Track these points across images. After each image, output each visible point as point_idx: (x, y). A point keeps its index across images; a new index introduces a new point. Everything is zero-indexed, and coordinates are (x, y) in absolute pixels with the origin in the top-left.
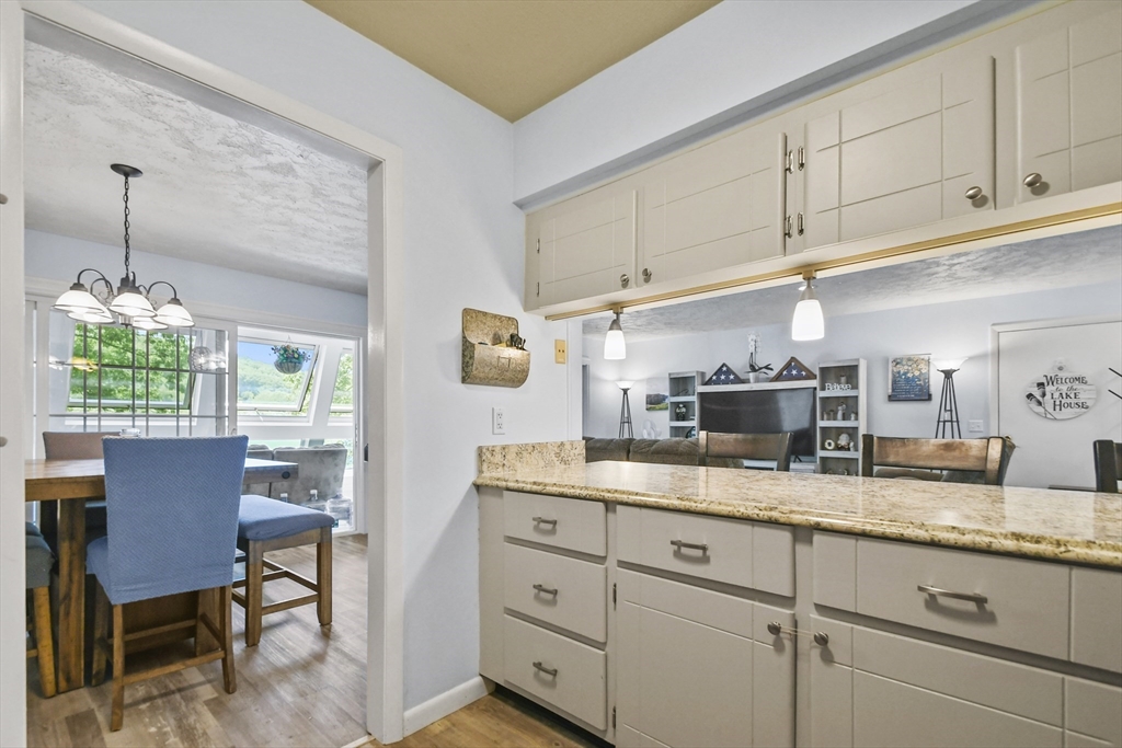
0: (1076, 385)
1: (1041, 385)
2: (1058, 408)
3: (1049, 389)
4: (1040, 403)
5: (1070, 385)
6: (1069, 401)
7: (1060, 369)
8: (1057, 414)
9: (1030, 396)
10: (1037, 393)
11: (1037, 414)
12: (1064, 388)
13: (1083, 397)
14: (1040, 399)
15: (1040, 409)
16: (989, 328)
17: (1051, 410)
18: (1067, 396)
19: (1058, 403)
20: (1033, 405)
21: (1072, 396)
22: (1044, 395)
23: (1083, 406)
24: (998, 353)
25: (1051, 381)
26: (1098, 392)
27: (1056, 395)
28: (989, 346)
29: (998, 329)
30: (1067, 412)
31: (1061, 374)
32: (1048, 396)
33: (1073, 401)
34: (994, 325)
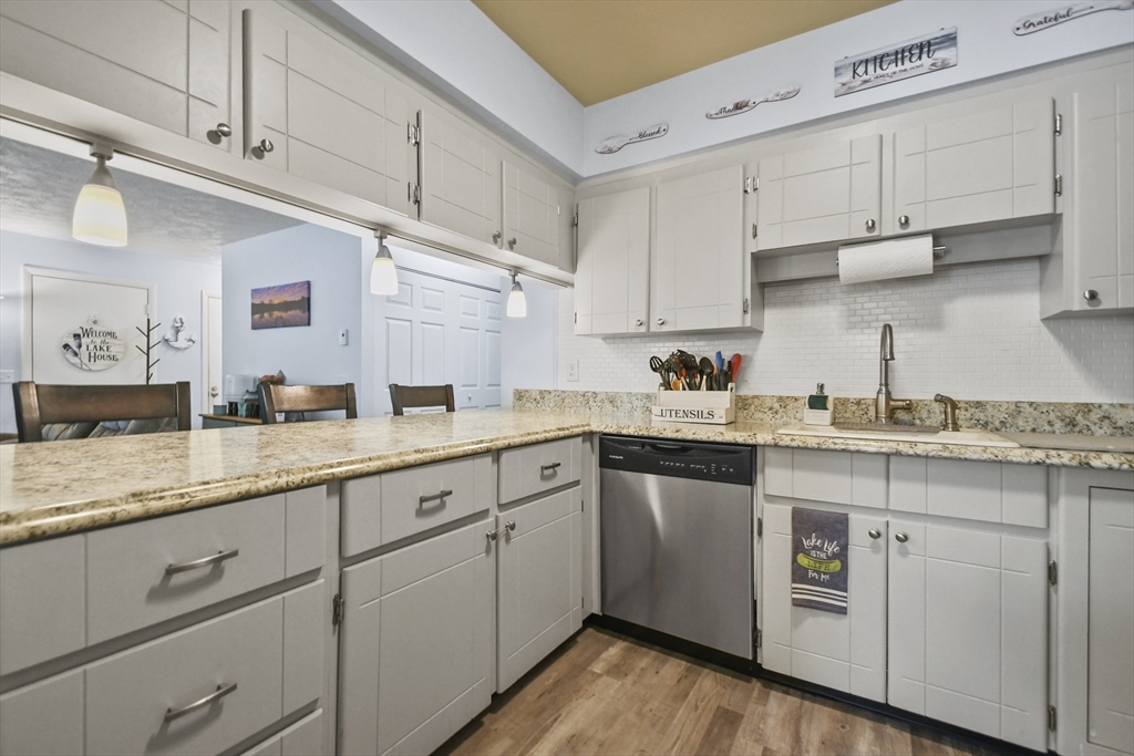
0: (108, 339)
1: (77, 336)
2: (92, 359)
3: (85, 341)
4: (76, 354)
5: (103, 338)
6: (102, 353)
7: (95, 322)
8: (92, 366)
9: (66, 346)
10: (73, 343)
11: (73, 364)
12: (98, 341)
13: (113, 351)
14: (77, 350)
15: (75, 360)
16: (22, 268)
17: (86, 361)
18: (101, 348)
19: (92, 354)
20: (69, 355)
21: (105, 348)
22: (80, 346)
23: (114, 358)
24: (32, 297)
25: (87, 333)
26: (126, 346)
27: (91, 347)
28: (21, 288)
29: (32, 271)
30: (100, 364)
31: (95, 328)
32: (84, 348)
33: (106, 354)
34: (26, 265)
